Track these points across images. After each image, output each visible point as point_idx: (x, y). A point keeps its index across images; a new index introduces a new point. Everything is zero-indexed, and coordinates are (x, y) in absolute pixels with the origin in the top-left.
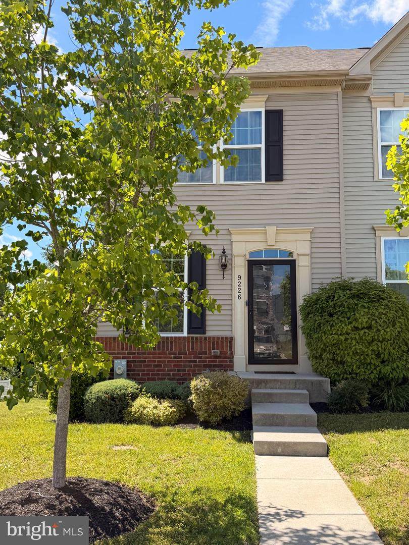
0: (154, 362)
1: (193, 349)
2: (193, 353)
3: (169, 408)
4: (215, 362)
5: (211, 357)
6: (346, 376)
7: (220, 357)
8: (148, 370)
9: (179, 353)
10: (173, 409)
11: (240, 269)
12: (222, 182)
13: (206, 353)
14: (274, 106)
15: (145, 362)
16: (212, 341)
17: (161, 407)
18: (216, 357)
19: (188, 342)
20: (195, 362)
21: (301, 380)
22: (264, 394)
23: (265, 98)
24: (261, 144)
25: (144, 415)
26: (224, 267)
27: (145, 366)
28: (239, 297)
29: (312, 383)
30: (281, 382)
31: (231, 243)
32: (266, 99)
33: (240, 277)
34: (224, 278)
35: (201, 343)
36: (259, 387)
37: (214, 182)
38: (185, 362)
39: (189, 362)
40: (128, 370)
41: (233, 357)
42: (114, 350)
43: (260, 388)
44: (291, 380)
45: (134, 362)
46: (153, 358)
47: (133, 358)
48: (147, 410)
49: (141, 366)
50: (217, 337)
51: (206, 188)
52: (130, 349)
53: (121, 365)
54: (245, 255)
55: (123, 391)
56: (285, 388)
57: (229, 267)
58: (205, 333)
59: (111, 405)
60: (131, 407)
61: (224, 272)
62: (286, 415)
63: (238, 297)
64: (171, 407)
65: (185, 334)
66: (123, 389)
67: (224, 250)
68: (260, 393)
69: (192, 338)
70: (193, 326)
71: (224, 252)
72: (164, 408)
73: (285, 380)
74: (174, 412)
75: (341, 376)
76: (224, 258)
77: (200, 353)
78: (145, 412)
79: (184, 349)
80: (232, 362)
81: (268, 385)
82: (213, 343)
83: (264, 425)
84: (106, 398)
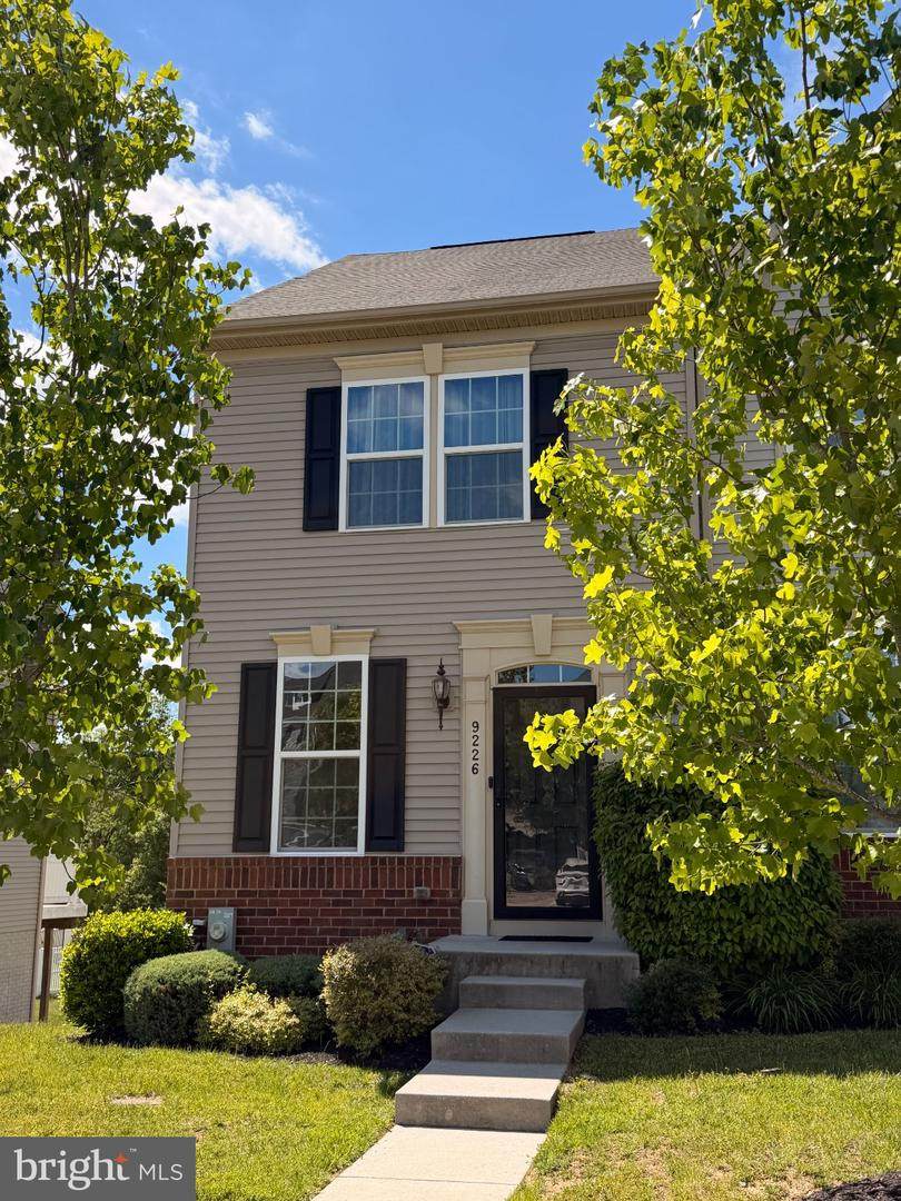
0: (293, 912)
1: (375, 883)
2: (374, 893)
3: (283, 1018)
4: (422, 913)
5: (413, 902)
6: (671, 948)
7: (430, 902)
8: (281, 932)
9: (346, 893)
10: (294, 1020)
11: (477, 709)
12: (441, 523)
13: (402, 893)
14: (548, 363)
15: (273, 912)
16: (415, 866)
17: (271, 1014)
18: (424, 902)
19: (366, 870)
20: (379, 912)
21: (577, 956)
22: (487, 987)
23: (529, 347)
24: (522, 441)
25: (234, 1031)
26: (443, 703)
27: (274, 922)
28: (475, 770)
29: (600, 964)
30: (532, 962)
31: (459, 654)
32: (531, 349)
33: (476, 725)
34: (441, 727)
35: (392, 870)
36: (485, 973)
37: (425, 524)
38: (358, 912)
39: (367, 913)
40: (239, 931)
41: (460, 905)
42: (212, 886)
43: (488, 975)
44: (553, 956)
45: (252, 912)
46: (292, 904)
47: (251, 903)
48: (240, 1020)
49: (265, 922)
50: (426, 858)
51: (407, 538)
52: (245, 885)
53: (222, 920)
54: (487, 678)
55: (197, 978)
56: (541, 975)
57: (453, 703)
58: (401, 849)
59: (171, 1009)
60: (211, 1013)
61: (441, 716)
62: (504, 1036)
63: (473, 769)
64: (289, 1015)
65: (360, 851)
66: (200, 973)
67: (441, 667)
68: (478, 986)
69: (374, 859)
70: (377, 835)
71: (441, 672)
72: (275, 1015)
73: (541, 957)
74: (296, 1025)
75: (662, 948)
76: (441, 685)
77: (389, 893)
78: (235, 1025)
79: (357, 884)
80: (457, 913)
81: (504, 968)
82: (419, 872)
83: (455, 1057)
84: (161, 991)
